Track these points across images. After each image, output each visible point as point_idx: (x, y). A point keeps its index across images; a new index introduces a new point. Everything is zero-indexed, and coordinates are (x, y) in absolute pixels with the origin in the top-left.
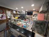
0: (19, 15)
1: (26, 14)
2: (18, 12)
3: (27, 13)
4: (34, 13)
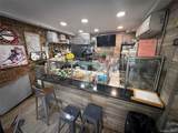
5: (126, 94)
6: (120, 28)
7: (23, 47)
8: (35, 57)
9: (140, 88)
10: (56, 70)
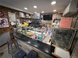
0: (30, 19)
1: (42, 19)
2: (28, 15)
3: (42, 16)
4: (54, 17)
7: (7, 19)
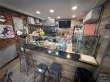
2: (38, 21)
5: (76, 57)
6: (74, 16)
7: (11, 26)
8: (19, 33)
9: (84, 54)
10: (33, 42)
